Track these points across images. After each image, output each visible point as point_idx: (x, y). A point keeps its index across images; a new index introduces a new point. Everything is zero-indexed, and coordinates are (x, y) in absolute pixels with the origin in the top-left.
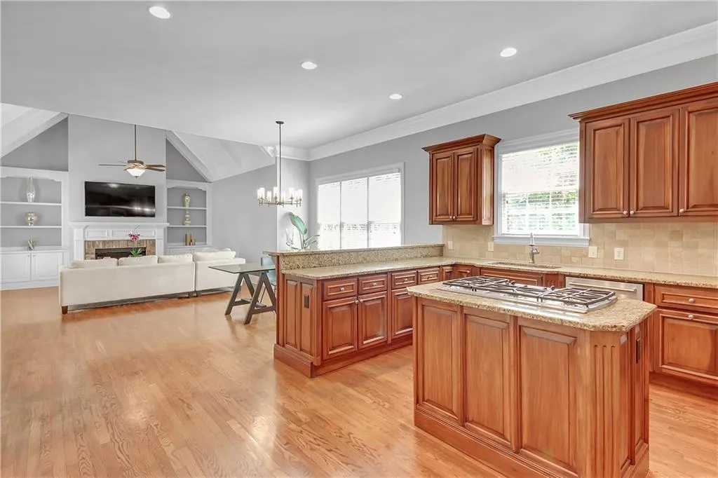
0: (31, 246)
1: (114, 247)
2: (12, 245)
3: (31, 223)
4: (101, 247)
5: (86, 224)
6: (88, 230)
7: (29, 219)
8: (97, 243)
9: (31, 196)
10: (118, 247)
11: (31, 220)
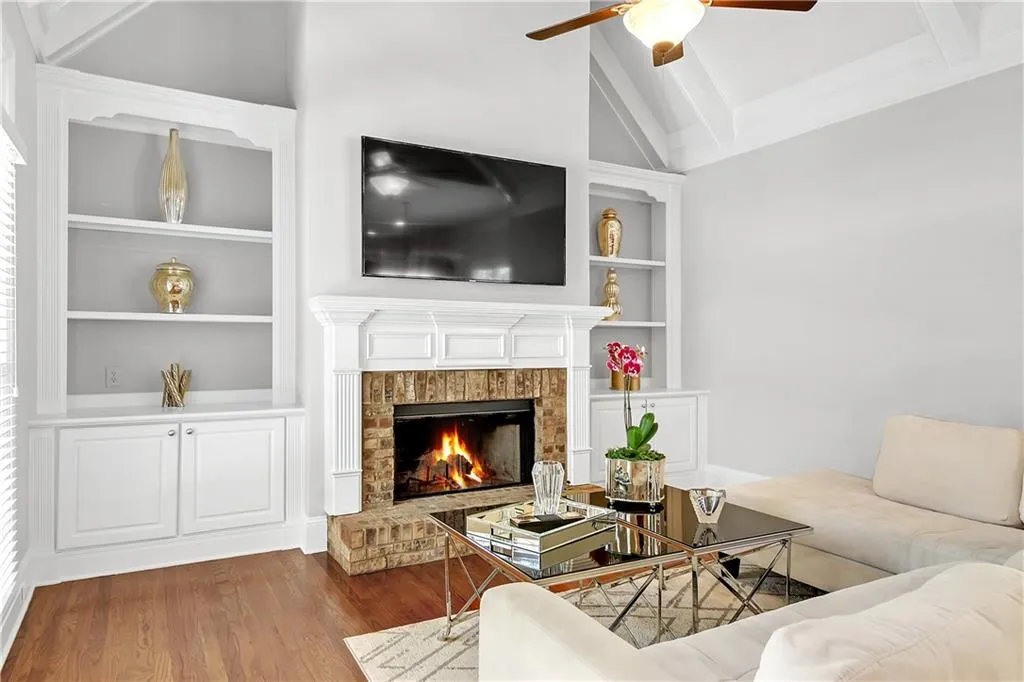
0: (176, 393)
1: (450, 399)
2: (110, 384)
3: (175, 303)
4: (411, 397)
5: (370, 304)
6: (374, 328)
7: (169, 288)
8: (399, 379)
9: (177, 202)
10: (460, 398)
11: (174, 291)
